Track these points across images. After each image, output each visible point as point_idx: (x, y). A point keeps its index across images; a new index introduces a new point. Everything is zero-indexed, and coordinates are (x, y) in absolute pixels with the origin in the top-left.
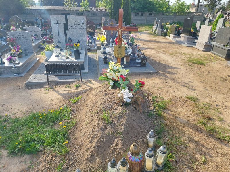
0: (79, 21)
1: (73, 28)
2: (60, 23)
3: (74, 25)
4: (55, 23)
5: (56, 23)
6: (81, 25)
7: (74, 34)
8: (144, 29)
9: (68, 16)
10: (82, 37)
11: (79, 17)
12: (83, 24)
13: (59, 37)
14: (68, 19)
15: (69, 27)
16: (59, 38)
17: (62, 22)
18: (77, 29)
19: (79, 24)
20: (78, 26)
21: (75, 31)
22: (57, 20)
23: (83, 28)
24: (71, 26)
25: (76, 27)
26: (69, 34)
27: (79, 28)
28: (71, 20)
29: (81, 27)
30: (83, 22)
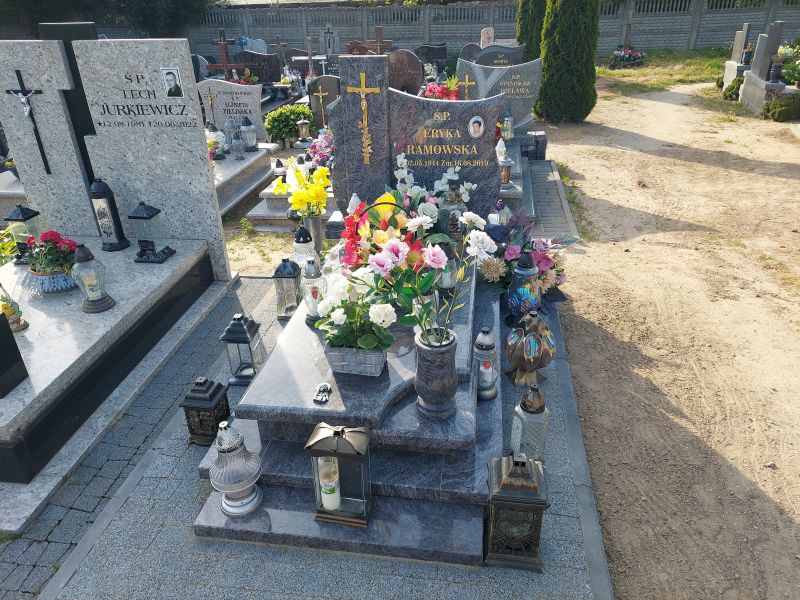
0: (146, 75)
1: (119, 119)
2: (39, 92)
3: (119, 99)
4: (8, 92)
5: (16, 92)
6: (163, 98)
7: (131, 158)
8: (677, 77)
9: (75, 43)
10: (181, 177)
11: (146, 49)
12: (175, 92)
13: (49, 172)
14: (80, 62)
15: (95, 113)
16: (50, 180)
17: (48, 81)
18: (147, 124)
19: (152, 96)
20: (145, 108)
21: (132, 137)
22: (18, 73)
23: (182, 118)
24: (106, 109)
25: (137, 112)
26: (101, 157)
27: (151, 117)
28: (99, 67)
29: (164, 111)
30: (170, 77)
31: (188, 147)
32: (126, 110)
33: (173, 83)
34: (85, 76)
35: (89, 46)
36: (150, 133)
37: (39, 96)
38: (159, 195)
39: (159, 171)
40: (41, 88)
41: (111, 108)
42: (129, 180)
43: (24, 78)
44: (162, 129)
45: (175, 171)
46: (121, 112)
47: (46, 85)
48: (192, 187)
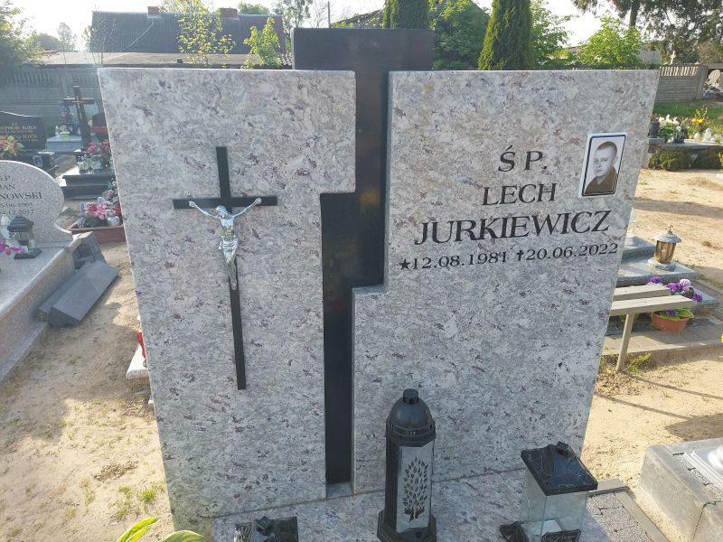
0: (550, 153)
1: (454, 249)
2: (270, 201)
3: (469, 209)
4: (180, 204)
5: (210, 203)
6: (570, 198)
7: (451, 329)
9: (399, 78)
10: (546, 355)
12: (603, 185)
13: (243, 384)
14: (402, 125)
15: (399, 243)
17: (300, 173)
18: (512, 256)
19: (546, 197)
20: (520, 222)
21: (470, 286)
22: (222, 155)
23: (593, 238)
24: (431, 232)
25: (498, 233)
26: (385, 333)
27: (529, 241)
28: (444, 137)
29: (560, 227)
30: (606, 153)
31: (582, 294)
32: (477, 231)
33: (605, 167)
34: (404, 159)
35: (438, 85)
36: (512, 274)
37: (266, 212)
38: (487, 396)
39: (503, 350)
40: (277, 190)
41: (444, 229)
42: (433, 373)
43: (234, 166)
44: (544, 263)
45: (539, 344)
46: (464, 235)
47: (293, 183)
48: (561, 371)
